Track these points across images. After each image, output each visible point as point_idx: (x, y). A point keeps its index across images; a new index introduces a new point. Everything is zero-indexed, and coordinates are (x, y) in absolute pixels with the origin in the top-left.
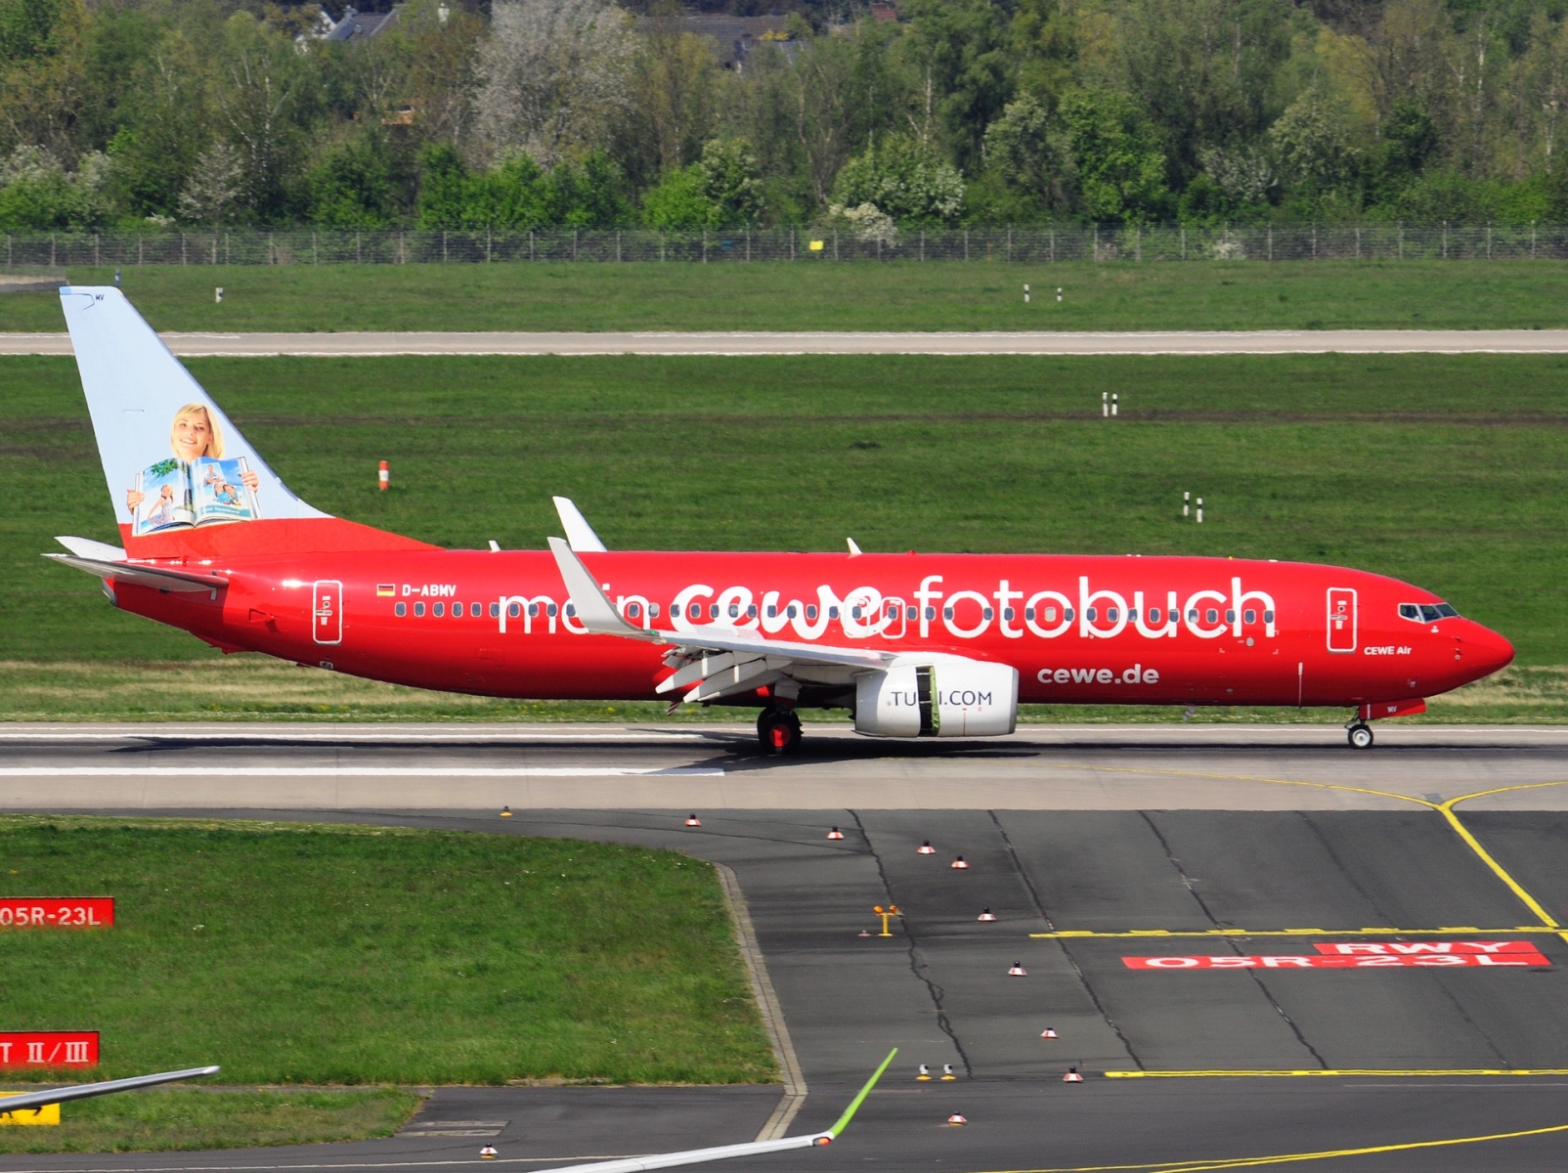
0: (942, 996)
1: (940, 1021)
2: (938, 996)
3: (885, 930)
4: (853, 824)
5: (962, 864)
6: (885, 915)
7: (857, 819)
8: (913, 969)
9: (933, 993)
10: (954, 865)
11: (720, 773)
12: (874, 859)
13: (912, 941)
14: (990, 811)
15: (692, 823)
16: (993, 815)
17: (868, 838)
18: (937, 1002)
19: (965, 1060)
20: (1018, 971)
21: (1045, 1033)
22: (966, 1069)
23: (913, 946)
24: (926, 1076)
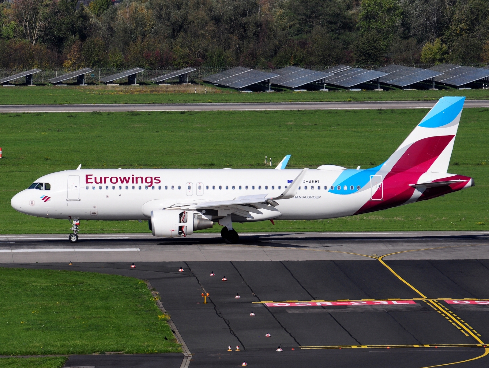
0: (229, 323)
1: (231, 332)
2: (228, 323)
3: (205, 301)
4: (186, 267)
5: (225, 279)
6: (205, 296)
7: (187, 265)
8: (217, 314)
9: (226, 322)
10: (222, 280)
11: (139, 249)
12: (195, 278)
13: (214, 305)
14: (231, 262)
15: (133, 266)
16: (231, 263)
17: (192, 271)
18: (228, 325)
19: (242, 344)
20: (253, 314)
21: (267, 335)
22: (243, 347)
23: (215, 306)
24: (230, 349)
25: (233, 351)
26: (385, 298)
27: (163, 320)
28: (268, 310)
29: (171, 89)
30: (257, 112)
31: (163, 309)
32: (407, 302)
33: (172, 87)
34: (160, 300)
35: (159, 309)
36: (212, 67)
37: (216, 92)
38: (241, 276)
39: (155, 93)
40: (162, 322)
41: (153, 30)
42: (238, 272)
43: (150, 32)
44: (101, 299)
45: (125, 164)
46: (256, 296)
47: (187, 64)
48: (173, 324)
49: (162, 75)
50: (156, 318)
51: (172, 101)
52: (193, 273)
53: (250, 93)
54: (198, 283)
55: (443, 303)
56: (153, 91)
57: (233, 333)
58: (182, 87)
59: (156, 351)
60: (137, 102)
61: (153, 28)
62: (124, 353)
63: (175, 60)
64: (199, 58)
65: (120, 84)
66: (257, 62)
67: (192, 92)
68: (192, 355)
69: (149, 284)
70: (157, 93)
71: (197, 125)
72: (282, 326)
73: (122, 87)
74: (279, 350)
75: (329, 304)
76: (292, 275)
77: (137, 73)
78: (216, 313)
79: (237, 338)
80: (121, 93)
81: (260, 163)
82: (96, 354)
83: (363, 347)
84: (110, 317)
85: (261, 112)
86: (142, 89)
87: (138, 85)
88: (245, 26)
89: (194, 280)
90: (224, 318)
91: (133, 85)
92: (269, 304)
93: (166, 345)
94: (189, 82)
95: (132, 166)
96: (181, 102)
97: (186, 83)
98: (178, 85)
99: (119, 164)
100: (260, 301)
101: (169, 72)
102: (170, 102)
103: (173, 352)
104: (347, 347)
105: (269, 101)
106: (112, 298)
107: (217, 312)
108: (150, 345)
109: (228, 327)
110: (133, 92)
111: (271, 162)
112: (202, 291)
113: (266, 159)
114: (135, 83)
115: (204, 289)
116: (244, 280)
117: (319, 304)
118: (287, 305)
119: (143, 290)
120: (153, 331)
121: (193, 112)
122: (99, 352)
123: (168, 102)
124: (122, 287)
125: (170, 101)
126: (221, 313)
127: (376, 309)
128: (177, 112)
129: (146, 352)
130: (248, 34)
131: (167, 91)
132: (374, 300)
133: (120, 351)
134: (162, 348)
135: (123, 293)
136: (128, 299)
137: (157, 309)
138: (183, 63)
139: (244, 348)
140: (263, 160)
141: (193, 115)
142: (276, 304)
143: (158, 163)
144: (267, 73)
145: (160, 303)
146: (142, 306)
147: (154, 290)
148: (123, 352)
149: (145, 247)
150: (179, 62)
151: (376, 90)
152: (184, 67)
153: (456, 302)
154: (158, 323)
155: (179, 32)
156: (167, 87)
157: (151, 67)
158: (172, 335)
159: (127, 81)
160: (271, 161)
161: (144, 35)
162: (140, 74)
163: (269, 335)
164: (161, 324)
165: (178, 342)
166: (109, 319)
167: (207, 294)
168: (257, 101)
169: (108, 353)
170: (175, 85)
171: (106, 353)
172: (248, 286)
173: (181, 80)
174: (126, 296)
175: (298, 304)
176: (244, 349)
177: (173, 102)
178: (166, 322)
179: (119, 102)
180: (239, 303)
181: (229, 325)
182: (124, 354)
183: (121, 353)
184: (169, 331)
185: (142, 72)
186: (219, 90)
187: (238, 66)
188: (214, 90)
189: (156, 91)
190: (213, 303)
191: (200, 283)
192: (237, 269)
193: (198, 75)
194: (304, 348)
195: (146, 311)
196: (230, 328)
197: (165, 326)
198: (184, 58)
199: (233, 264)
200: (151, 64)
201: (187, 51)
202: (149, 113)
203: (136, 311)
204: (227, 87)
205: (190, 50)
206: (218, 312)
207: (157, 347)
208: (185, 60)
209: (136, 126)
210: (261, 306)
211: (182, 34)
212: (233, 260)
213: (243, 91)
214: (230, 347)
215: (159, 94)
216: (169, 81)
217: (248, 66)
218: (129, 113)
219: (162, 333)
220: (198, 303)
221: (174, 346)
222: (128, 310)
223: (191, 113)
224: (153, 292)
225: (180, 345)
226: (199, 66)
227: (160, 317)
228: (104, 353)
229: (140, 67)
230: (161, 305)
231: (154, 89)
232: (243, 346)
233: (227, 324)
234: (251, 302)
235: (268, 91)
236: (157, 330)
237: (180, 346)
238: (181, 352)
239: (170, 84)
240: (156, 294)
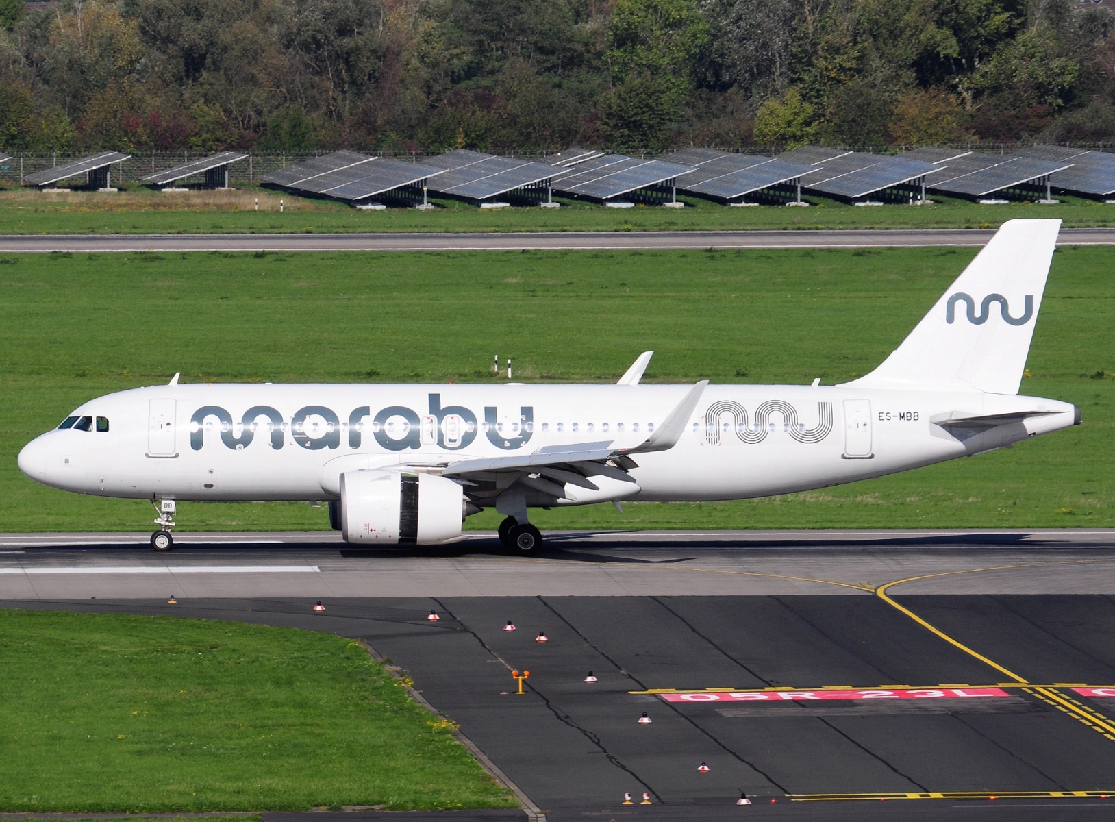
0: (599, 741)
1: (609, 761)
2: (596, 741)
3: (520, 689)
5: (544, 639)
7: (442, 605)
8: (559, 718)
9: (590, 738)
10: (538, 640)
11: (317, 570)
12: (472, 635)
13: (544, 698)
14: (539, 597)
15: (319, 608)
16: (542, 600)
17: (459, 619)
18: (598, 744)
19: (650, 789)
20: (646, 720)
21: (700, 768)
22: (655, 796)
23: (549, 702)
24: (630, 802)
25: (636, 804)
26: (933, 683)
27: (444, 733)
28: (675, 710)
30: (429, 253)
31: (431, 708)
32: (988, 692)
35: (421, 708)
36: (279, 150)
38: (576, 631)
40: (444, 737)
42: (566, 621)
43: (132, 71)
46: (631, 677)
48: (468, 742)
50: (426, 728)
52: (462, 625)
53: (381, 210)
54: (483, 645)
55: (1073, 695)
57: (619, 763)
58: (220, 197)
59: (459, 805)
62: (385, 809)
63: (193, 133)
64: (246, 129)
66: (381, 141)
67: (250, 208)
68: (544, 815)
69: (370, 649)
72: (724, 747)
74: (744, 802)
75: (808, 695)
76: (694, 630)
77: (112, 164)
78: (556, 717)
79: (633, 774)
81: (483, 370)
82: (320, 809)
83: (934, 795)
85: (439, 254)
89: (470, 639)
90: (581, 727)
91: (102, 190)
92: (670, 695)
93: (477, 791)
94: (231, 185)
97: (225, 187)
99: (158, 372)
100: (645, 689)
101: (180, 162)
103: (501, 808)
104: (894, 795)
106: (303, 682)
107: (556, 713)
108: (440, 791)
109: (599, 750)
111: (510, 369)
112: (502, 667)
113: (497, 362)
114: (106, 187)
115: (503, 662)
116: (585, 639)
117: (785, 695)
118: (713, 698)
119: (365, 663)
120: (433, 759)
121: (281, 253)
122: (326, 805)
123: (213, 230)
124: (311, 655)
125: (216, 227)
126: (569, 718)
127: (926, 709)
128: (245, 254)
129: (437, 806)
130: (356, 75)
132: (907, 687)
133: (375, 804)
134: (470, 797)
135: (320, 670)
136: (340, 683)
137: (417, 708)
139: (659, 798)
140: (490, 365)
141: (286, 260)
142: (687, 697)
145: (417, 694)
146: (378, 699)
147: (388, 662)
148: (382, 806)
149: (329, 562)
151: (668, 205)
153: (1099, 692)
154: (435, 739)
157: (140, 151)
158: (478, 767)
160: (510, 366)
162: (115, 166)
163: (706, 768)
164: (442, 742)
165: (500, 784)
166: (319, 731)
169: (349, 810)
170: (201, 192)
171: (344, 808)
172: (602, 654)
173: (213, 179)
174: (331, 677)
175: (738, 696)
176: (660, 801)
178: (451, 736)
180: (602, 693)
181: (602, 745)
182: (388, 811)
183: (377, 808)
184: (468, 758)
187: (338, 149)
190: (540, 695)
191: (487, 647)
192: (559, 615)
193: (247, 168)
194: (797, 797)
195: (394, 712)
196: (605, 752)
197: (454, 747)
199: (546, 604)
200: (141, 144)
202: (184, 257)
203: (370, 711)
204: (323, 197)
206: (561, 714)
207: (457, 795)
210: (653, 700)
212: (541, 594)
213: (363, 207)
214: (629, 796)
218: (137, 256)
219: (454, 764)
220: (504, 694)
221: (497, 793)
222: (351, 709)
223: (279, 257)
224: (388, 669)
225: (508, 791)
226: (249, 148)
227: (433, 726)
228: (340, 810)
230: (421, 699)
231: (151, 201)
232: (655, 794)
233: (593, 742)
234: (626, 692)
235: (420, 207)
236: (441, 756)
237: (510, 793)
238: (517, 807)
240: (398, 672)
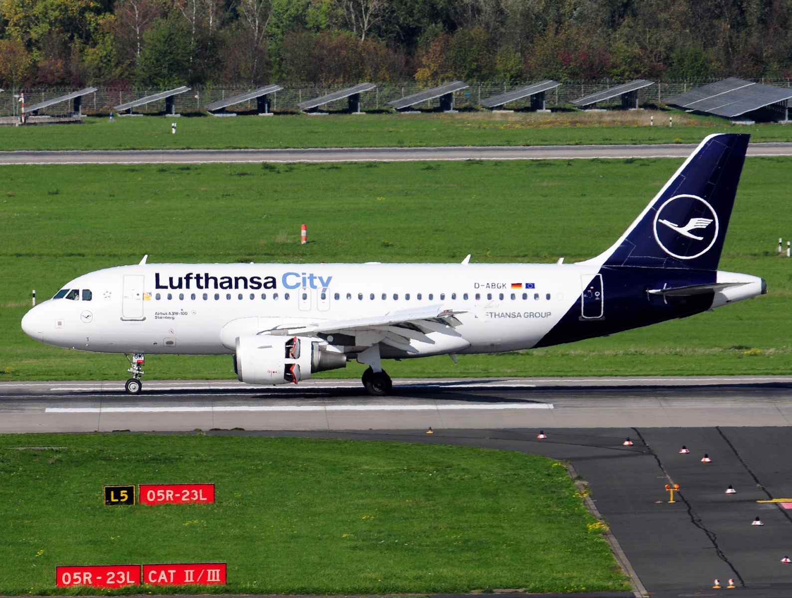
0: (716, 538)
1: (718, 554)
2: (713, 539)
3: (672, 499)
4: (637, 437)
5: (707, 460)
6: (671, 490)
7: (639, 434)
8: (693, 521)
9: (710, 537)
10: (703, 460)
11: (551, 406)
12: (653, 457)
13: (688, 505)
14: (717, 428)
15: (542, 436)
16: (719, 430)
17: (647, 445)
18: (713, 542)
19: (739, 576)
20: (758, 523)
21: (784, 560)
22: (740, 582)
23: (690, 508)
24: (718, 585)
25: (723, 588)
27: (596, 532)
28: (786, 515)
29: (608, 119)
30: (763, 158)
31: (597, 513)
33: (609, 115)
34: (590, 496)
35: (589, 513)
36: (682, 78)
37: (690, 123)
38: (736, 454)
39: (578, 125)
40: (595, 536)
41: (574, 12)
42: (731, 446)
43: (570, 18)
44: (485, 494)
45: (526, 253)
46: (763, 489)
47: (637, 74)
48: (614, 540)
49: (592, 93)
50: (584, 529)
51: (610, 140)
52: (649, 449)
53: (751, 125)
54: (660, 465)
56: (576, 122)
57: (723, 556)
58: (629, 115)
59: (583, 588)
60: (546, 143)
61: (575, 9)
62: (525, 591)
63: (615, 66)
64: (658, 62)
65: (517, 110)
66: (765, 70)
67: (646, 124)
68: (649, 595)
69: (570, 467)
70: (582, 126)
71: (655, 184)
73: (520, 116)
77: (547, 91)
78: (691, 520)
79: (731, 565)
80: (517, 126)
81: (770, 250)
82: (475, 592)
84: (502, 527)
85: (771, 159)
86: (556, 119)
87: (549, 111)
88: (742, 4)
89: (651, 460)
90: (707, 529)
91: (539, 111)
92: (787, 504)
93: (602, 577)
94: (640, 107)
95: (538, 257)
96: (627, 142)
97: (635, 108)
98: (621, 111)
99: (515, 253)
100: (771, 498)
101: (604, 88)
102: (607, 141)
103: (614, 591)
105: (785, 140)
106: (505, 493)
107: (692, 518)
108: (573, 577)
109: (713, 546)
110: (540, 124)
111: (789, 250)
112: (667, 482)
113: (780, 244)
114: (542, 109)
115: (669, 477)
116: (741, 460)
119: (560, 478)
120: (579, 553)
121: (647, 159)
122: (481, 588)
123: (603, 142)
124: (522, 472)
125: (607, 139)
126: (700, 520)
128: (618, 161)
129: (567, 589)
130: (748, 18)
131: (600, 123)
133: (519, 587)
134: (593, 582)
135: (523, 484)
136: (534, 494)
137: (585, 513)
138: (630, 71)
139: (742, 582)
140: (776, 246)
141: (648, 165)
143: (585, 252)
144: (781, 90)
145: (590, 502)
146: (557, 507)
147: (579, 478)
148: (524, 589)
149: (563, 401)
150: (624, 70)
152: (632, 79)
154: (588, 538)
155: (621, 16)
156: (601, 115)
157: (573, 80)
158: (612, 559)
159: (529, 105)
160: (789, 247)
161: (559, 22)
162: (553, 92)
163: (788, 560)
164: (592, 539)
165: (623, 572)
166: (500, 531)
167: (676, 486)
168: (763, 140)
169: (497, 592)
170: (616, 112)
171: (495, 590)
172: (750, 471)
173: (627, 102)
174: (529, 489)
176: (743, 585)
177: (611, 142)
178: (601, 535)
179: (515, 143)
180: (733, 502)
181: (716, 542)
182: (527, 593)
183: (520, 590)
184: (608, 552)
185: (555, 88)
186: (694, 119)
187: (729, 76)
188: (685, 121)
189: (581, 122)
190: (686, 502)
191: (662, 466)
192: (728, 442)
193: (657, 92)
195: (565, 517)
196: (716, 547)
197: (599, 543)
198: (630, 64)
199: (721, 433)
200: (573, 75)
201: (637, 50)
202: (569, 163)
203: (548, 516)
204: (707, 114)
205: (643, 48)
206: (695, 518)
207: (585, 581)
208: (634, 66)
209: (545, 184)
210: (774, 507)
211: (627, 20)
212: (720, 425)
213: (738, 123)
214: (718, 581)
215: (586, 128)
216: (604, 105)
217: (746, 76)
218: (533, 163)
219: (594, 556)
220: (659, 502)
221: (617, 579)
222: (533, 514)
223: (644, 163)
224: (578, 483)
225: (628, 577)
226: (658, 76)
227: (590, 527)
228: (491, 592)
229: (552, 79)
230: (593, 507)
231: (577, 119)
232: (741, 579)
233: (711, 539)
234: (754, 501)
235: (782, 122)
236: (587, 550)
237: (628, 579)
238: (629, 590)
239: (605, 110)
240: (584, 485)
